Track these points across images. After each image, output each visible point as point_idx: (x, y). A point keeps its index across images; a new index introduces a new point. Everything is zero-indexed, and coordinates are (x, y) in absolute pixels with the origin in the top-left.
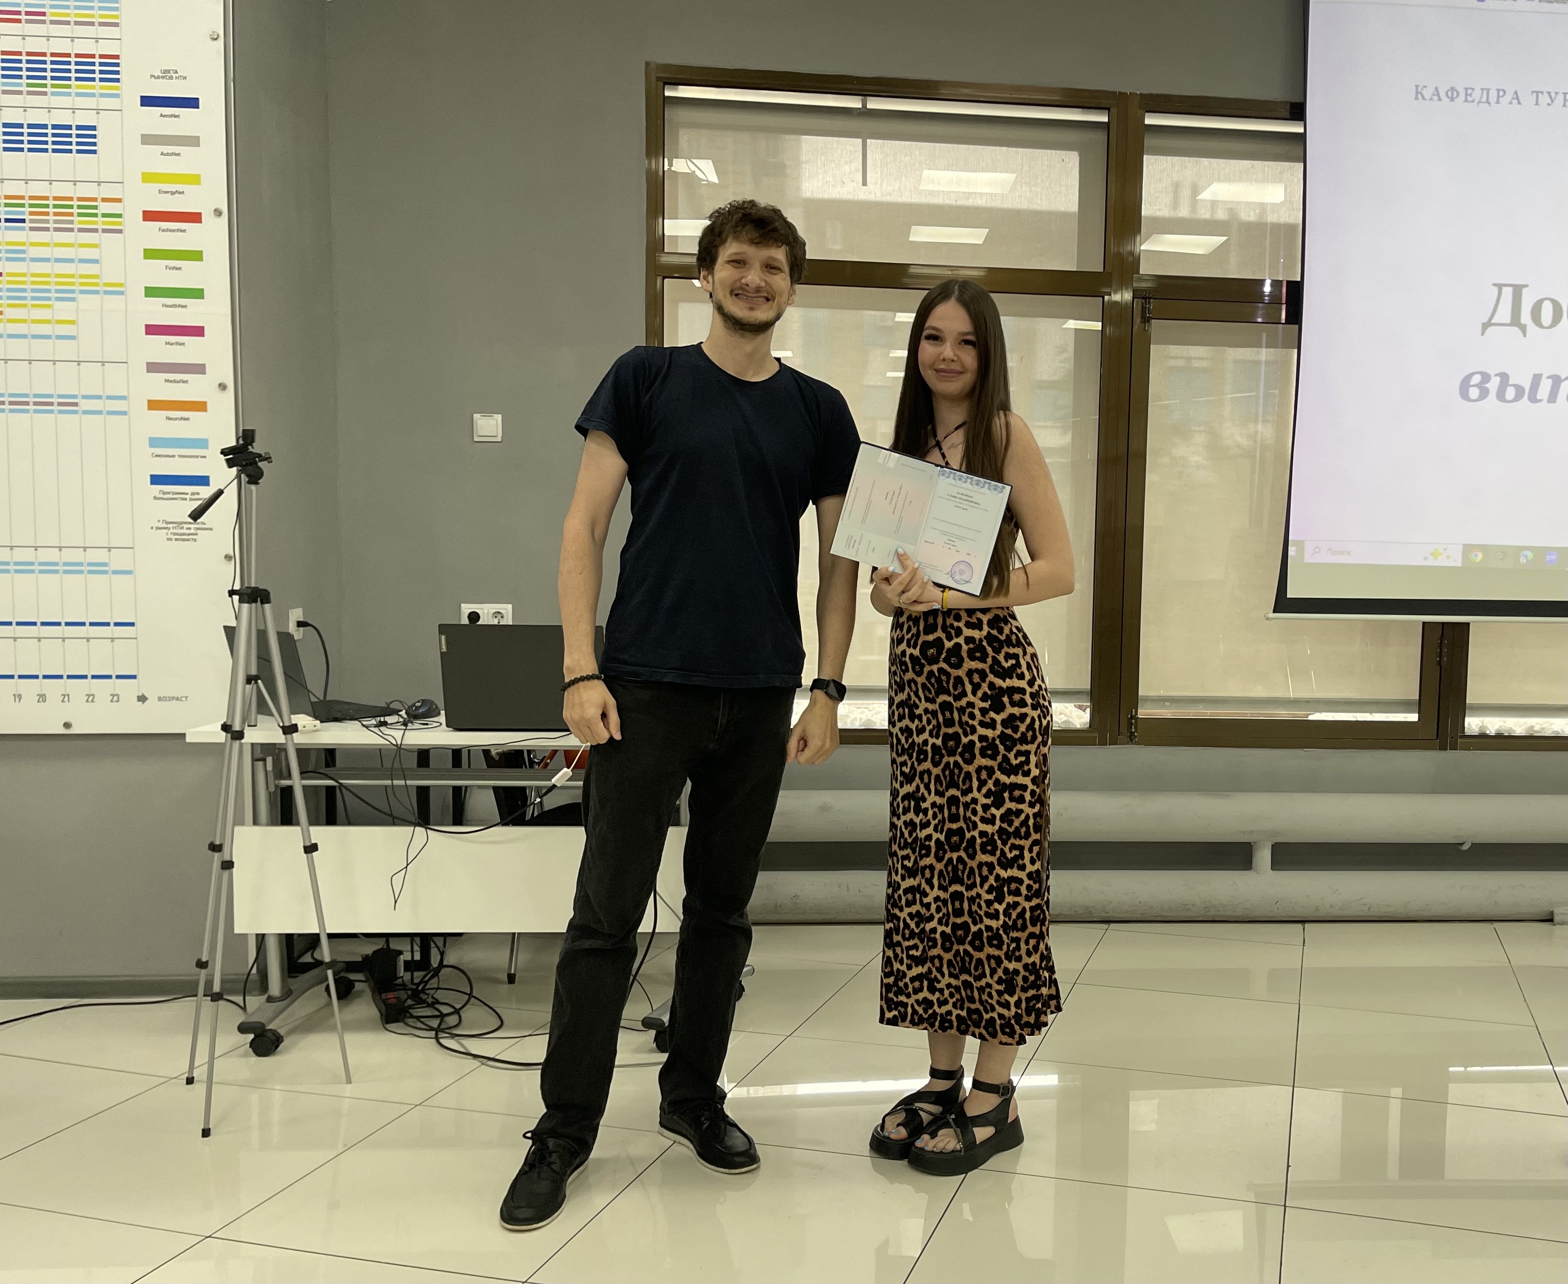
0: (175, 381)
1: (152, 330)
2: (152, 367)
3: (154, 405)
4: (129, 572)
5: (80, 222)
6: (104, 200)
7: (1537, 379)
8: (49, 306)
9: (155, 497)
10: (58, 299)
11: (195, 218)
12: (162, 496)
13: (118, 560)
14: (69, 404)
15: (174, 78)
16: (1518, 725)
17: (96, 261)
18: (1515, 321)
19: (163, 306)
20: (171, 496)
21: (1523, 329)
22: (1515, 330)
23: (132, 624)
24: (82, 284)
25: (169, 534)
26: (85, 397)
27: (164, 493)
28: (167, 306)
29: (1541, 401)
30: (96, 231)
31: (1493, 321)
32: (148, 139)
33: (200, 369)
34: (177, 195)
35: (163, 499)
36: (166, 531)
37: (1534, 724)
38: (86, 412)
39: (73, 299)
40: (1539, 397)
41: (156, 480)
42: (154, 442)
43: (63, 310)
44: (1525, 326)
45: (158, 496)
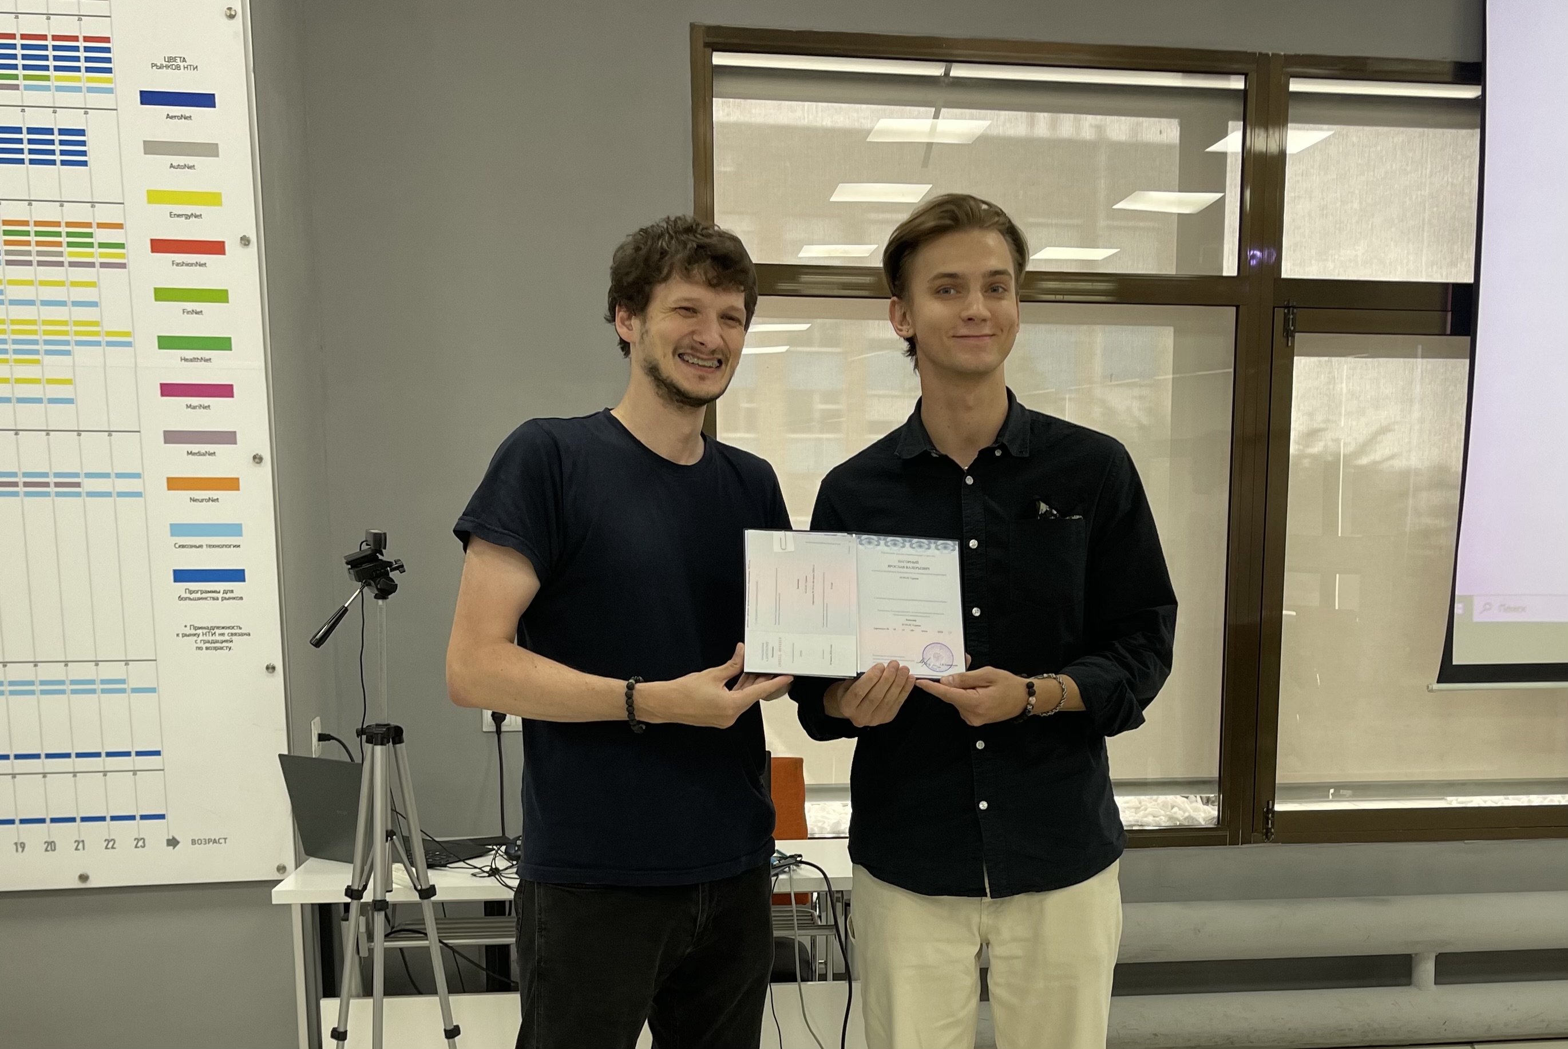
0: (199, 454)
1: (168, 390)
2: (172, 437)
3: (175, 484)
4: (152, 690)
5: (71, 254)
6: (100, 226)
8: (37, 362)
9: (179, 597)
10: (48, 352)
11: (217, 248)
12: (188, 595)
13: (138, 676)
14: (68, 485)
15: (182, 67)
17: (94, 304)
19: (182, 359)
20: (199, 595)
23: (157, 753)
24: (77, 333)
25: (199, 641)
26: (89, 475)
27: (191, 592)
28: (186, 360)
30: (92, 265)
32: (152, 148)
33: (229, 438)
34: (193, 219)
35: (190, 599)
36: (195, 638)
38: (90, 494)
39: (68, 353)
41: (180, 576)
42: (177, 530)
43: (54, 366)
45: (184, 595)
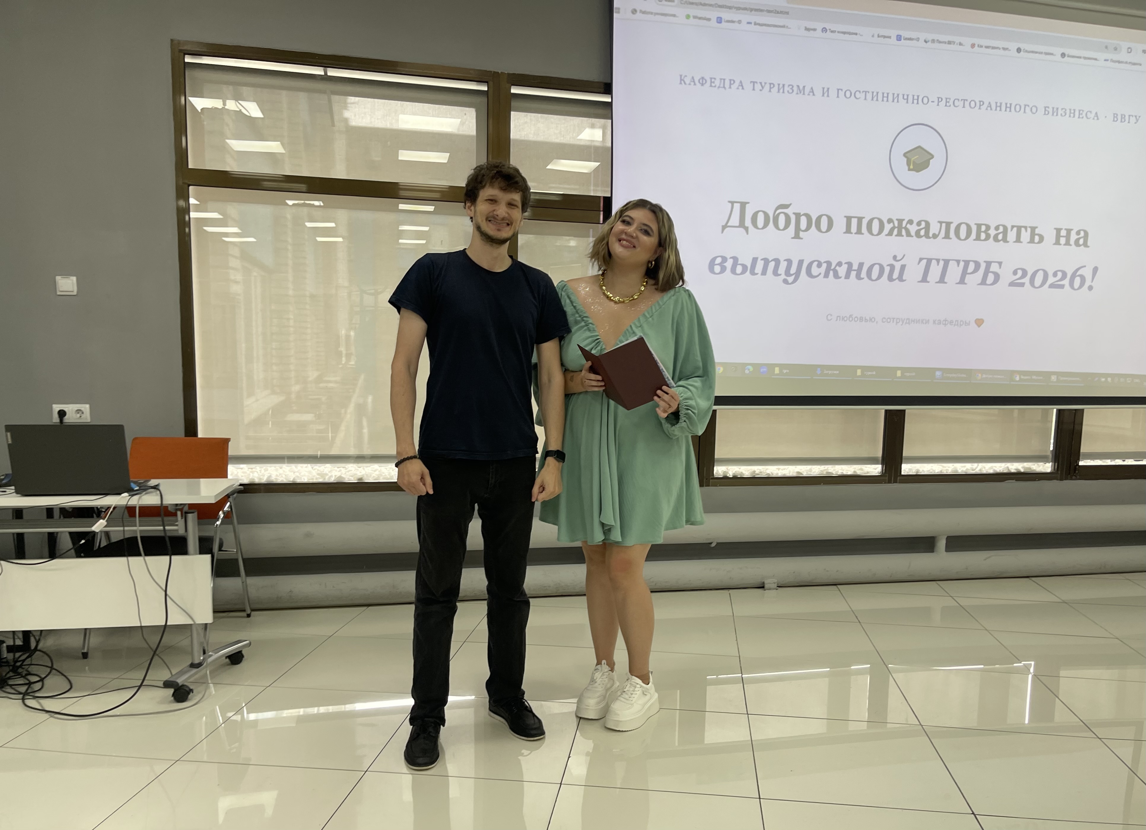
7: (755, 260)
16: (746, 471)
18: (742, 224)
21: (746, 229)
22: (742, 230)
29: (757, 274)
31: (729, 224)
37: (756, 470)
40: (756, 272)
44: (748, 227)
